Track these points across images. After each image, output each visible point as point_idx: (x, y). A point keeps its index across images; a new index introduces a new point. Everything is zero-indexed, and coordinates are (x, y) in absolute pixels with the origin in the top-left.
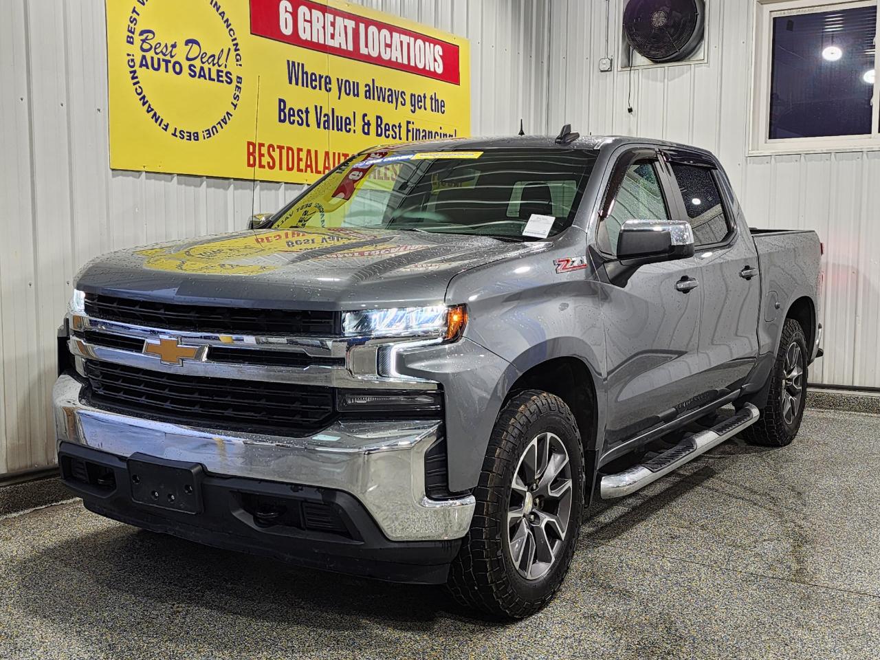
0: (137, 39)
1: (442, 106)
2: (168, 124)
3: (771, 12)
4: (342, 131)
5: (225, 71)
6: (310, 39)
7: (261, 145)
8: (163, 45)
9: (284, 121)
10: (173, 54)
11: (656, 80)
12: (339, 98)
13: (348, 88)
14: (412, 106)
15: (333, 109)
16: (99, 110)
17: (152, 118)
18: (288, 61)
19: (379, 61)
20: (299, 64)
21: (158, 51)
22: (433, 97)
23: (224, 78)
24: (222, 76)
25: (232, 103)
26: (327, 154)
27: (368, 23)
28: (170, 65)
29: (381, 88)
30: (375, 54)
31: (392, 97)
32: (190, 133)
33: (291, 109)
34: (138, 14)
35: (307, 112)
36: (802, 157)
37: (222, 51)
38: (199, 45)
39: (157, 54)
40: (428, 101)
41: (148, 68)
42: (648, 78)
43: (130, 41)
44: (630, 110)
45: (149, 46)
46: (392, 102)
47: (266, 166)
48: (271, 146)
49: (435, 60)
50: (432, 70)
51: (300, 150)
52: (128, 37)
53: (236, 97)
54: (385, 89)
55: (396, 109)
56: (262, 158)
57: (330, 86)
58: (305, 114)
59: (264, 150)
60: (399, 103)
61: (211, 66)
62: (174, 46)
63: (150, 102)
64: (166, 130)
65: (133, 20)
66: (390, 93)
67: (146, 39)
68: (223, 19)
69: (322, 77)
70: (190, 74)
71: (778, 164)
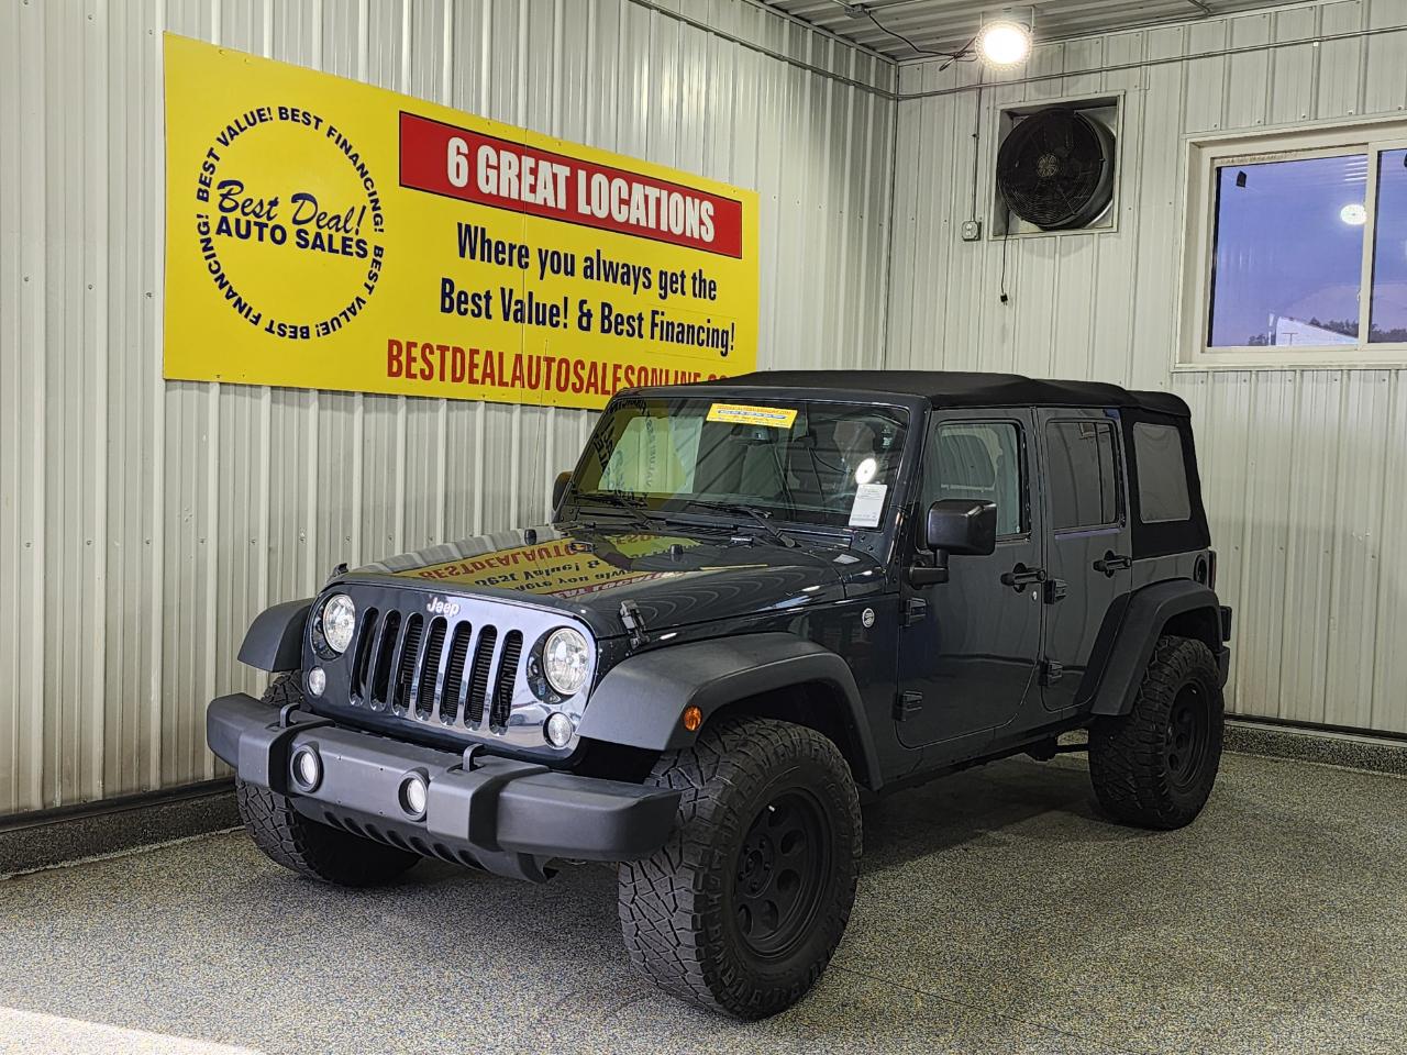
0: (215, 194)
1: (710, 290)
2: (260, 315)
3: (1213, 159)
4: (544, 324)
5: (356, 238)
6: (495, 192)
7: (411, 345)
8: (256, 202)
9: (450, 310)
10: (272, 215)
11: (1044, 255)
12: (542, 278)
13: (557, 263)
14: (661, 288)
15: (531, 294)
16: (149, 295)
17: (235, 306)
18: (460, 225)
19: (608, 224)
20: (476, 228)
21: (246, 210)
22: (698, 276)
23: (354, 249)
24: (350, 247)
25: (366, 285)
26: (519, 358)
27: (592, 169)
28: (267, 232)
29: (611, 263)
30: (602, 214)
31: (629, 275)
32: (296, 328)
33: (461, 293)
34: (217, 159)
35: (488, 296)
36: (1253, 376)
37: (352, 210)
38: (314, 201)
39: (245, 214)
40: (688, 282)
41: (230, 234)
42: (1032, 251)
43: (203, 196)
44: (1004, 299)
45: (233, 204)
46: (628, 283)
47: (419, 376)
48: (427, 346)
49: (702, 223)
50: (696, 236)
51: (474, 352)
52: (200, 190)
53: (373, 277)
54: (618, 265)
55: (635, 293)
56: (413, 364)
57: (526, 260)
58: (484, 300)
59: (416, 352)
60: (640, 284)
61: (333, 231)
62: (274, 203)
63: (231, 283)
64: (256, 323)
65: (209, 167)
66: (625, 270)
67: (229, 193)
68: (355, 163)
69: (515, 247)
70: (298, 244)
71: (1217, 385)
